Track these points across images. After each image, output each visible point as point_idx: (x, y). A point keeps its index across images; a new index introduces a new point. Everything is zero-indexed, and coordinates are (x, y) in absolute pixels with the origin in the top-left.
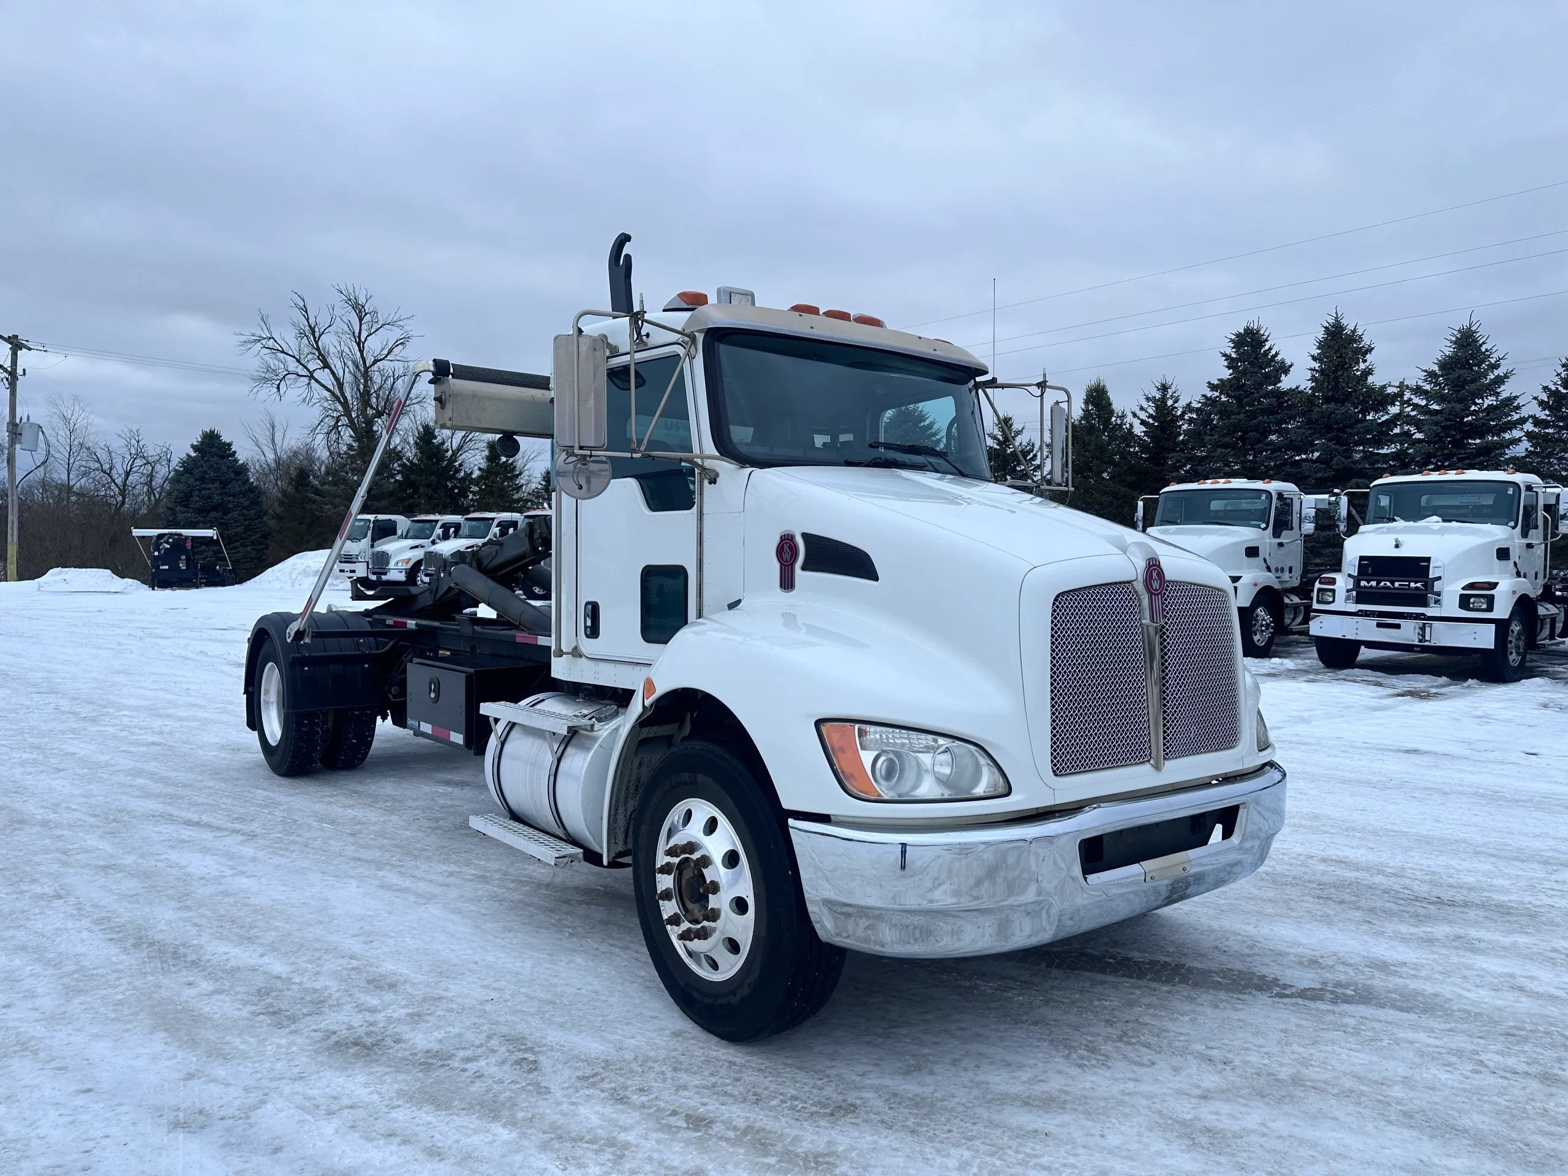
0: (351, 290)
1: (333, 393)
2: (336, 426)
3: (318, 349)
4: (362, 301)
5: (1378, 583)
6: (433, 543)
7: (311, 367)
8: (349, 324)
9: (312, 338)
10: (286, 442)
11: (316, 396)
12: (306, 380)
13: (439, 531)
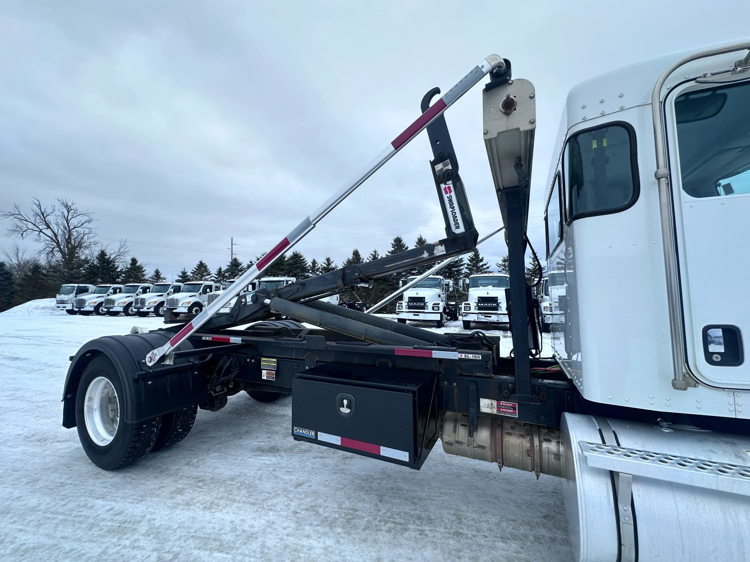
0: (64, 200)
1: (52, 238)
2: (52, 251)
3: (45, 221)
4: (70, 204)
5: (484, 304)
6: (108, 295)
7: (41, 227)
8: (63, 213)
9: (42, 217)
10: (24, 256)
11: (42, 239)
12: (38, 233)
13: (111, 291)
